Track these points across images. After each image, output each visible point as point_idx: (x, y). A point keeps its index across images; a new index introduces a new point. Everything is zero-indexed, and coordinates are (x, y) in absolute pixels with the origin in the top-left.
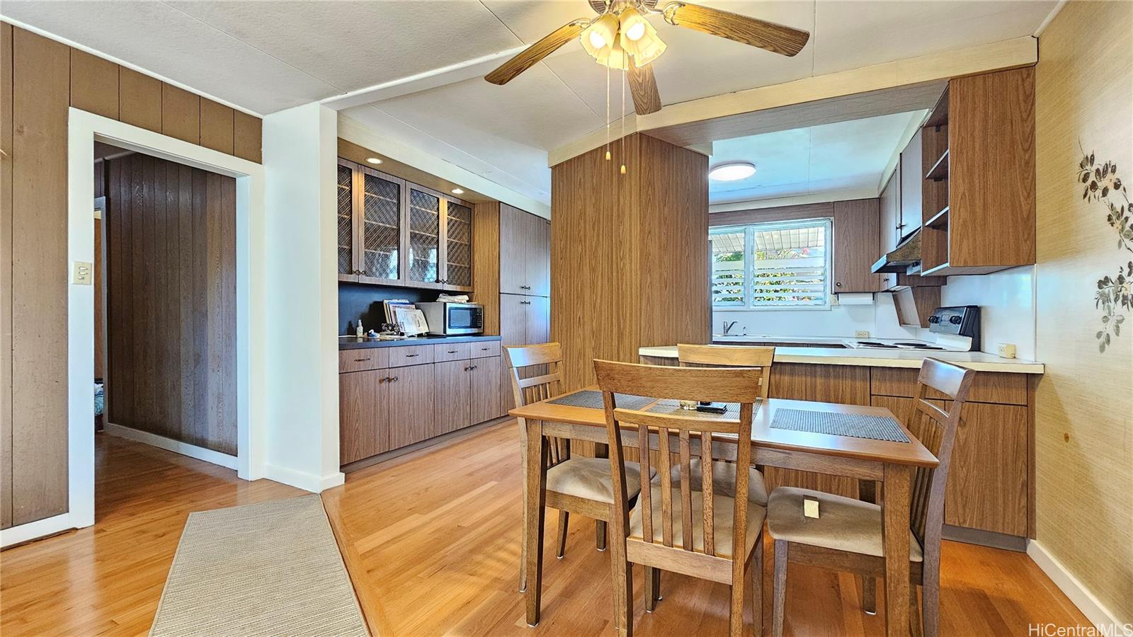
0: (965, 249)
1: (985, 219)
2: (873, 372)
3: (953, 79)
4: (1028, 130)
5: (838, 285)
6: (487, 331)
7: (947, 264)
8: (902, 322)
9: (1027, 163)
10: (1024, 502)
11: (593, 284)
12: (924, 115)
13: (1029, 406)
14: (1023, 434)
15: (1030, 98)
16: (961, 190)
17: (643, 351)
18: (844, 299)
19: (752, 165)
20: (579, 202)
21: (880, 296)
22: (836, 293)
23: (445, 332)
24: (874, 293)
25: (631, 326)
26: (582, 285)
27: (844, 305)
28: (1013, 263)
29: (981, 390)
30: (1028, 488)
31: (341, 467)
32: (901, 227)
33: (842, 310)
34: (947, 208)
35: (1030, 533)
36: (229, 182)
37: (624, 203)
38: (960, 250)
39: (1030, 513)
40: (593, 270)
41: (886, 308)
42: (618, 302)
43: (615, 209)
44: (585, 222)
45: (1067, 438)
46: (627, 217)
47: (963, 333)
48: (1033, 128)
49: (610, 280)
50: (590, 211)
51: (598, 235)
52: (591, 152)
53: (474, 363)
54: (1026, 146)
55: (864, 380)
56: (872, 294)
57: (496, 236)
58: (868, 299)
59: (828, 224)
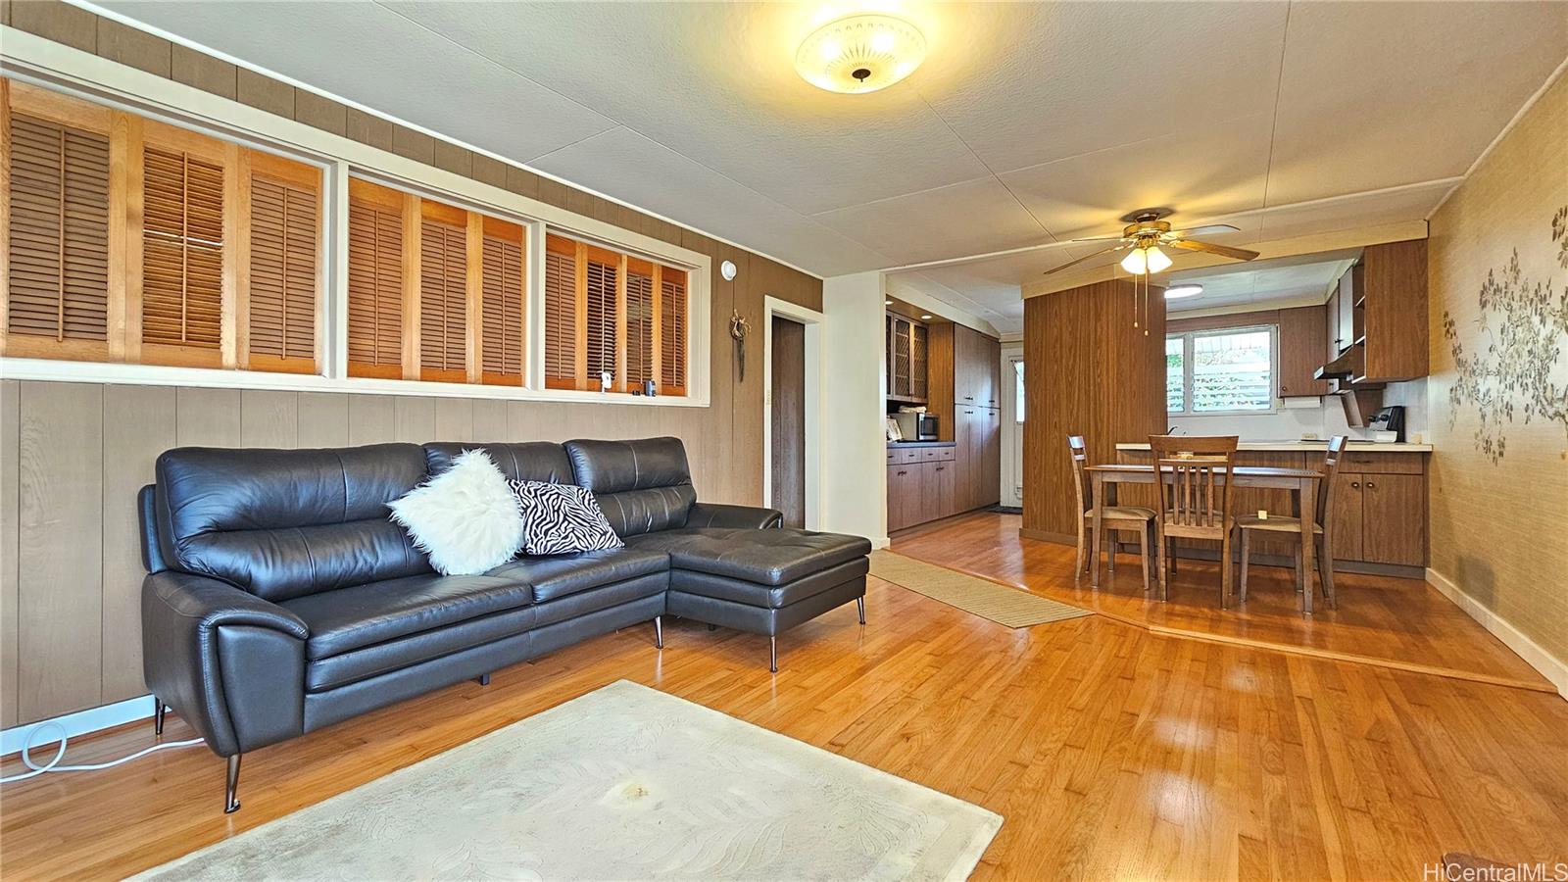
0: (1377, 368)
1: (1392, 344)
2: (1309, 455)
3: (1367, 247)
4: (1422, 284)
5: (1282, 389)
6: (941, 438)
7: (1364, 377)
8: (1351, 423)
9: (1422, 305)
10: (1421, 542)
11: (1070, 396)
12: (1351, 262)
13: (1424, 474)
14: (1420, 495)
15: (1424, 261)
16: (1374, 324)
17: (1119, 446)
18: (1289, 403)
19: (1201, 286)
20: (1055, 330)
21: (1327, 398)
22: (1281, 397)
23: (918, 437)
24: (1321, 396)
25: (1108, 427)
26: (1059, 396)
27: (1292, 409)
28: (1412, 376)
29: (1390, 465)
30: (1424, 532)
31: (888, 533)
32: (1339, 341)
33: (1289, 413)
34: (1364, 337)
35: (1426, 563)
36: (800, 326)
37: (1102, 332)
38: (1374, 367)
39: (1426, 550)
40: (1070, 384)
41: (1335, 411)
42: (1095, 409)
43: (1092, 337)
44: (1061, 347)
45: (1440, 490)
46: (1104, 344)
47: (1389, 429)
48: (1427, 282)
49: (1087, 392)
50: (1066, 336)
51: (1075, 357)
52: (1067, 291)
53: (942, 464)
54: (1422, 294)
55: (1301, 461)
56: (1319, 398)
57: (950, 353)
58: (1315, 402)
59: (1273, 328)
